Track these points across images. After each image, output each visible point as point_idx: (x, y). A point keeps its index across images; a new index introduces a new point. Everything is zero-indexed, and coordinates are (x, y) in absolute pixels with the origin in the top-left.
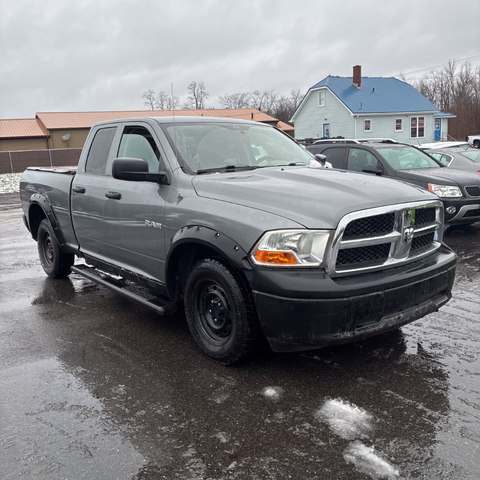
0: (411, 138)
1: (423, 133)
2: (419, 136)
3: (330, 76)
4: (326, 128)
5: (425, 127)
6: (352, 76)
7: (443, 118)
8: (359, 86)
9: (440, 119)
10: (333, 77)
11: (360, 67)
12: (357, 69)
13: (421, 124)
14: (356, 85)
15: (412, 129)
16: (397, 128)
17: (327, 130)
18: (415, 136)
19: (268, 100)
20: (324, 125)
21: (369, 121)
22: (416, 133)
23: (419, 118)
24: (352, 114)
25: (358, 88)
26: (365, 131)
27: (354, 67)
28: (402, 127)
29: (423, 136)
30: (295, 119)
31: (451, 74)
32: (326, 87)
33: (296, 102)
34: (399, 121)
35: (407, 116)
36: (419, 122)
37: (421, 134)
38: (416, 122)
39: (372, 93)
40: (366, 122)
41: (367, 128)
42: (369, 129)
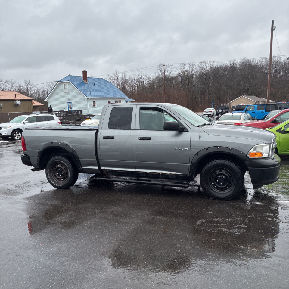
3: (69, 75)
4: (69, 105)
6: (82, 76)
7: (129, 101)
8: (87, 82)
10: (71, 76)
11: (86, 71)
12: (85, 73)
14: (85, 81)
17: (71, 106)
19: (9, 85)
20: (68, 103)
21: (95, 102)
23: (119, 101)
24: (86, 98)
25: (86, 83)
26: (93, 107)
27: (83, 71)
30: (48, 99)
31: (117, 78)
32: (69, 81)
33: (27, 88)
34: (109, 102)
35: (113, 99)
39: (93, 86)
40: (93, 102)
41: (94, 105)
42: (95, 106)
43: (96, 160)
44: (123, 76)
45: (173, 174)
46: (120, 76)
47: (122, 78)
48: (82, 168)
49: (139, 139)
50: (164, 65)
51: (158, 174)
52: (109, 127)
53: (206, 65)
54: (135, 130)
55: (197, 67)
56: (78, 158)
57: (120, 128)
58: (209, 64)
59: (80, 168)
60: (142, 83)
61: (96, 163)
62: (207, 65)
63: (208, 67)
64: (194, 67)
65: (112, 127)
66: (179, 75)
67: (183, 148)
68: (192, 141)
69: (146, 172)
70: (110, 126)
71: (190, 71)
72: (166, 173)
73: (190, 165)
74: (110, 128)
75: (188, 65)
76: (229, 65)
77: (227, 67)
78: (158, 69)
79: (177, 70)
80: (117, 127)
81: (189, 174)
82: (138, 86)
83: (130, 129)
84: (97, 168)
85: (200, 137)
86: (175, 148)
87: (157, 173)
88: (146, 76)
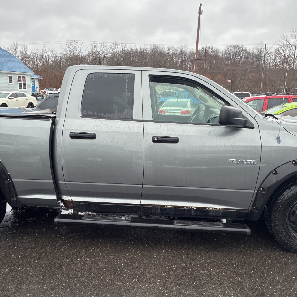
0: (19, 89)
1: (26, 87)
2: (24, 88)
5: (26, 83)
9: (34, 79)
13: (24, 81)
15: (19, 83)
16: (10, 82)
18: (21, 88)
22: (21, 87)
23: (23, 77)
28: (13, 81)
29: (26, 88)
34: (10, 78)
35: (15, 74)
36: (23, 79)
37: (25, 88)
38: (21, 79)
43: (52, 181)
44: (23, 50)
45: (219, 209)
46: (19, 49)
47: (21, 52)
48: (17, 197)
49: (154, 141)
50: (75, 42)
51: (189, 209)
52: (82, 114)
53: (117, 47)
54: (143, 121)
55: (108, 48)
56: (9, 177)
57: (107, 115)
58: (121, 46)
59: (13, 199)
60: (46, 59)
61: (53, 187)
62: (119, 47)
63: (119, 49)
64: (106, 48)
65: (89, 112)
66: (88, 55)
67: (246, 161)
68: (264, 146)
69: (164, 206)
70: (85, 112)
71: (101, 52)
72: (205, 208)
73: (256, 191)
74: (84, 116)
75: (99, 45)
76: (139, 50)
77: (137, 52)
78: (66, 45)
79: (88, 49)
80: (102, 114)
81: (250, 208)
82: (42, 62)
83: (131, 119)
84: (54, 197)
85: (278, 139)
86: (230, 159)
87: (187, 207)
88: (52, 52)
